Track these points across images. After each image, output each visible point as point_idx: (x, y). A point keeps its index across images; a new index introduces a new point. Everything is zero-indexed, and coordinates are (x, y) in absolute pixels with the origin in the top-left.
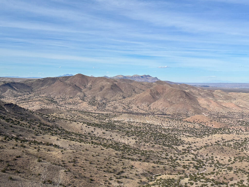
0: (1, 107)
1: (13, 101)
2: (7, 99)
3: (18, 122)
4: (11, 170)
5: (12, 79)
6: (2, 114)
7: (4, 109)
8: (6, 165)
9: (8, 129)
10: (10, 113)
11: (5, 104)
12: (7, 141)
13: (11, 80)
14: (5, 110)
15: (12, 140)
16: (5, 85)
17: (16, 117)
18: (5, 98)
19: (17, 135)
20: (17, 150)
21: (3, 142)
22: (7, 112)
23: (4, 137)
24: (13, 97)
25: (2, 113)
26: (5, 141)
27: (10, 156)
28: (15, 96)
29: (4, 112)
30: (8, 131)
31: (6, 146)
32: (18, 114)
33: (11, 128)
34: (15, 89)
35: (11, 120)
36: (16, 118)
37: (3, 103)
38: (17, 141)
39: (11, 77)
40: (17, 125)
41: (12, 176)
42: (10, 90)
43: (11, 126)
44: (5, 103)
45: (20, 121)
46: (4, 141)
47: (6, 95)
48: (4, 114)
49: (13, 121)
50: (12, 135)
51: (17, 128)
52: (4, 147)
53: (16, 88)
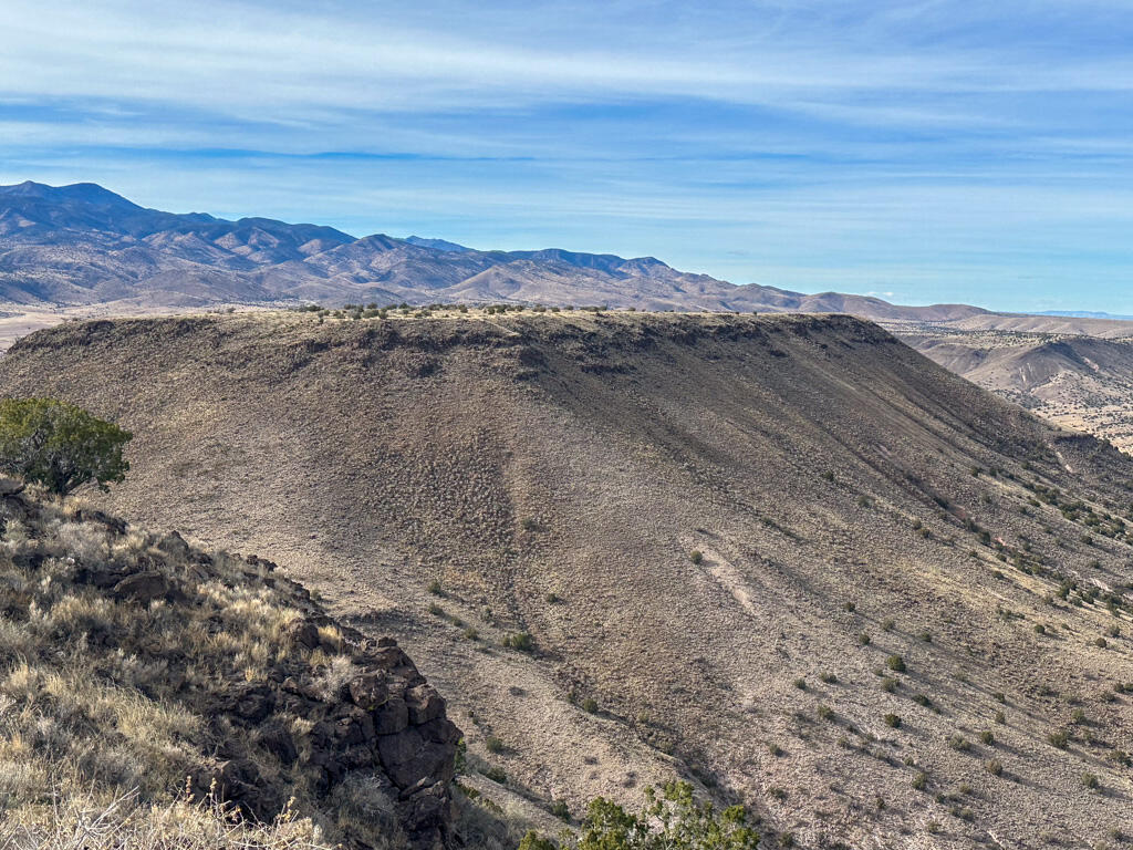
0: (1042, 448)
1: (1081, 422)
2: (1051, 412)
3: (1116, 526)
4: (1094, 743)
5: (1077, 322)
6: (1046, 480)
7: (1055, 457)
8: (1068, 715)
9: (1073, 550)
10: (1080, 481)
11: (1056, 434)
12: (1070, 606)
13: (1074, 327)
14: (1057, 464)
15: (1092, 603)
16: (1050, 352)
17: (1107, 497)
18: (1043, 408)
19: (1115, 586)
20: (1120, 655)
21: (1055, 606)
22: (1068, 472)
23: (1056, 587)
24: (1079, 405)
25: (1043, 476)
26: (1065, 604)
27: (1089, 677)
28: (1090, 403)
29: (1054, 472)
30: (1073, 560)
31: (1068, 629)
32: (1118, 484)
33: (1089, 549)
34: (1090, 372)
35: (1084, 509)
36: (1107, 505)
37: (1050, 429)
38: (1117, 615)
39: (1074, 316)
40: (1113, 536)
41: (1097, 772)
42: (1069, 372)
43: (1089, 542)
44: (1060, 429)
45: (1125, 521)
46: (1060, 602)
47: (1050, 393)
48: (1054, 479)
49: (1095, 516)
50: (1093, 581)
51: (1112, 551)
52: (1060, 629)
53: (1096, 366)
